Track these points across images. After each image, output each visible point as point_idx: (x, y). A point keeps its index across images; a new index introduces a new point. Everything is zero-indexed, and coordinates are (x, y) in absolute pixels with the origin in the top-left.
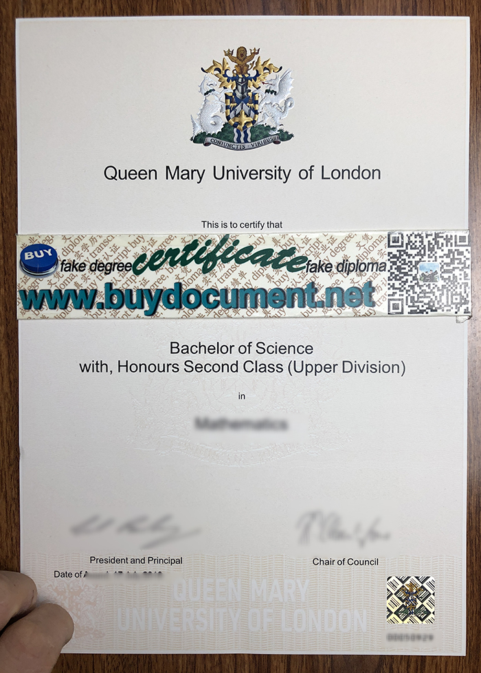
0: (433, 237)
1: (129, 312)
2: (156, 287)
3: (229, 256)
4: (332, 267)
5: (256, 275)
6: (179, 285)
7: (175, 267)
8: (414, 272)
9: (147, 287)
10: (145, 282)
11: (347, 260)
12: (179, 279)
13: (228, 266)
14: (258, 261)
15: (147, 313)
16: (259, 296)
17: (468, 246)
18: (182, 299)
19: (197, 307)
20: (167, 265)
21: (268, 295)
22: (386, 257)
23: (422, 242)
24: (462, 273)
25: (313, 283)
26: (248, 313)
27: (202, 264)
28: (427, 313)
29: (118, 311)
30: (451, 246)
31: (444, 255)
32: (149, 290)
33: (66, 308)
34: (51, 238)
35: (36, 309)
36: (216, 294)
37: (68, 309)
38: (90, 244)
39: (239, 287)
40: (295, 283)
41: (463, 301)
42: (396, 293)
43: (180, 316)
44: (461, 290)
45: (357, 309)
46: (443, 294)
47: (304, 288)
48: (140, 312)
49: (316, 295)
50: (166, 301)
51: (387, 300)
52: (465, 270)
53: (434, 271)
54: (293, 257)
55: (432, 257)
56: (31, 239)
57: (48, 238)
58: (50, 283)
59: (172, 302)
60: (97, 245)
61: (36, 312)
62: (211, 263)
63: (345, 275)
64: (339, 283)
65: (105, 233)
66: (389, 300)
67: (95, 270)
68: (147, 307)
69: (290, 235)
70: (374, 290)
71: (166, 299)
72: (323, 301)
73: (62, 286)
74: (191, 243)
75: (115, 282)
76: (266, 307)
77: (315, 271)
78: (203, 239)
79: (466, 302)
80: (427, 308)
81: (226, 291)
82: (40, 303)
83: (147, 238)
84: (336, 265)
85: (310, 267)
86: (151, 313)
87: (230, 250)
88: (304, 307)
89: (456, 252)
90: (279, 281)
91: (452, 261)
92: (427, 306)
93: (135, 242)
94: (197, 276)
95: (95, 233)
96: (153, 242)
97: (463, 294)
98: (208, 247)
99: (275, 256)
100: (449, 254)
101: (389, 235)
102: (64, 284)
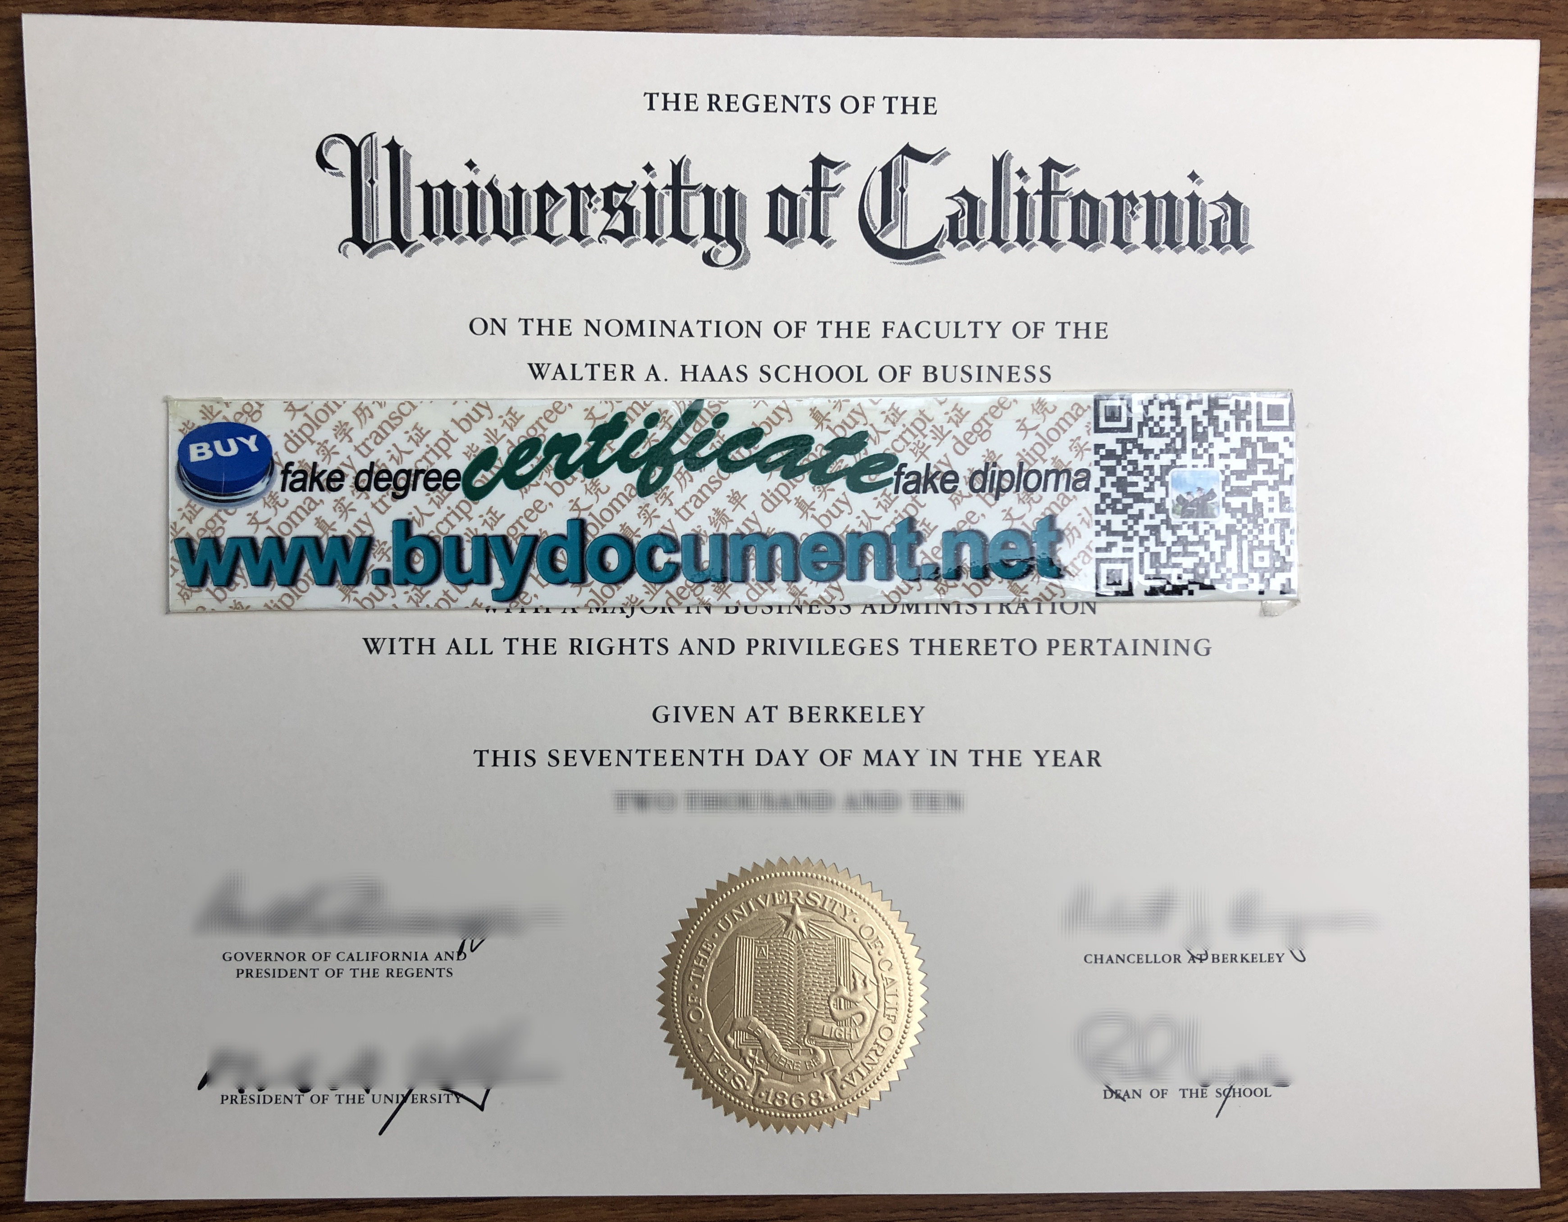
0: (1205, 406)
1: (453, 592)
2: (521, 530)
3: (704, 452)
4: (956, 480)
5: (771, 500)
6: (579, 526)
7: (569, 480)
8: (1159, 492)
9: (500, 529)
10: (495, 517)
11: (995, 465)
12: (579, 510)
13: (701, 477)
14: (774, 466)
15: (497, 595)
16: (778, 553)
17: (1290, 428)
18: (587, 559)
19: (624, 580)
20: (548, 476)
21: (801, 551)
22: (1090, 457)
23: (1177, 419)
24: (1275, 494)
25: (911, 520)
26: (751, 593)
27: (636, 474)
28: (1191, 593)
29: (425, 589)
30: (1249, 427)
31: (1233, 450)
32: (504, 538)
33: (293, 582)
34: (256, 409)
35: (218, 586)
36: (671, 547)
37: (301, 585)
38: (353, 421)
39: (730, 530)
40: (866, 520)
41: (1278, 564)
42: (1114, 544)
43: (582, 601)
44: (1272, 537)
45: (1021, 583)
46: (1229, 546)
47: (890, 531)
48: (482, 593)
49: (918, 550)
50: (548, 565)
51: (1093, 562)
52: (1282, 488)
53: (1207, 490)
54: (862, 455)
55: (1200, 457)
56: (206, 411)
57: (248, 409)
58: (253, 520)
59: (562, 566)
60: (372, 425)
61: (219, 594)
62: (658, 471)
63: (990, 499)
64: (974, 520)
65: (394, 397)
66: (1099, 561)
67: (368, 488)
68: (498, 580)
69: (854, 401)
70: (1060, 536)
71: (546, 559)
72: (936, 564)
73: (285, 529)
74: (608, 419)
75: (418, 517)
76: (796, 579)
77: (917, 491)
78: (639, 410)
79: (1285, 566)
80: (1190, 583)
81: (695, 539)
82: (228, 569)
83: (500, 409)
84: (968, 475)
85: (903, 481)
86: (511, 593)
87: (705, 437)
88: (889, 577)
89: (1260, 445)
90: (829, 515)
91: (1251, 468)
92: (1191, 577)
93: (468, 418)
94: (624, 501)
95: (367, 396)
96: (513, 418)
97: (1278, 547)
98: (651, 431)
99: (817, 452)
100: (1243, 448)
101: (1096, 403)
102: (290, 522)
